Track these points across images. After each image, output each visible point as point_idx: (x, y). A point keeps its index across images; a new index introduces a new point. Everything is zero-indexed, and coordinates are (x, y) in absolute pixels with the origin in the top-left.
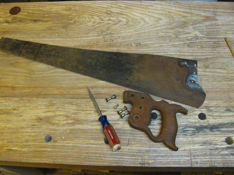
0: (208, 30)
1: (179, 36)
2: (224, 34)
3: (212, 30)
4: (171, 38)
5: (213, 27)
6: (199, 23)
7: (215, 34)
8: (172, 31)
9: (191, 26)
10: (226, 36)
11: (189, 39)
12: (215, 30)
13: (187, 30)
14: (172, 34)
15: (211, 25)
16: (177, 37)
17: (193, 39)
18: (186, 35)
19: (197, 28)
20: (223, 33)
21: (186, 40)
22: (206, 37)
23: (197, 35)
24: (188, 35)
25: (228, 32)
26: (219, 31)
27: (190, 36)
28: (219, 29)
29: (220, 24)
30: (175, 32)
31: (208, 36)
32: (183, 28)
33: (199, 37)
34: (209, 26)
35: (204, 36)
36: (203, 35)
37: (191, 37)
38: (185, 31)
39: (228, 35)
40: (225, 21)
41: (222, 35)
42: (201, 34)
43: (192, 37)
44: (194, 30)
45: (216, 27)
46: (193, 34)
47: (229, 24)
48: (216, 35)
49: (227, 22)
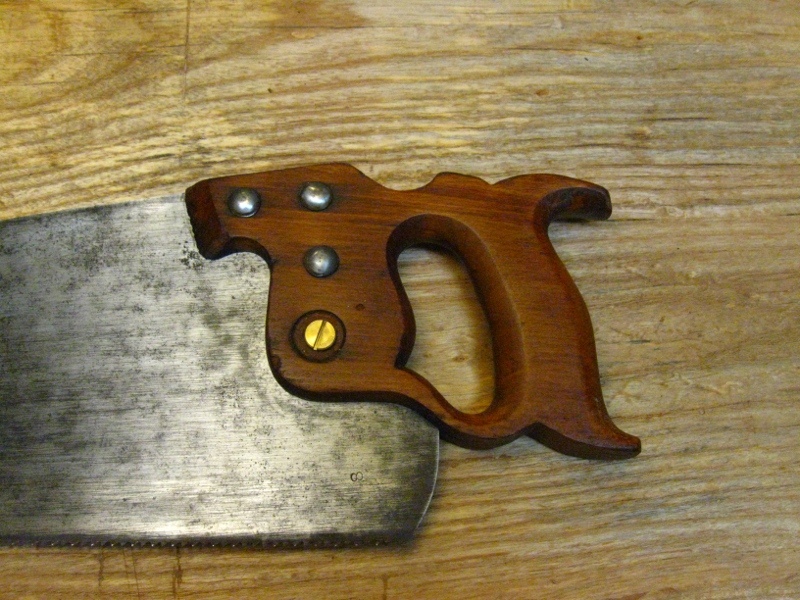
0: (289, 99)
1: (71, 160)
2: (396, 124)
3: (318, 96)
4: (15, 179)
5: (327, 76)
6: (238, 48)
7: (333, 128)
8: (32, 122)
9: (175, 79)
10: (413, 138)
11: (142, 176)
12: (339, 94)
13: (136, 110)
14: (21, 150)
15: (320, 63)
16: (54, 165)
17: (168, 178)
18: (120, 149)
19: (210, 93)
20: (390, 119)
21: (116, 183)
22: (265, 151)
23: (204, 143)
24: (139, 145)
25: (431, 110)
26: (364, 99)
27: (153, 153)
28: (366, 90)
29: (379, 49)
30: (51, 133)
31: (280, 142)
32: (110, 95)
33: (213, 158)
34: (300, 71)
35: (256, 142)
36: (244, 140)
37: (157, 157)
38: (123, 118)
39: (421, 131)
40: (419, 26)
41: (386, 132)
42: (234, 134)
43: (160, 164)
44: (192, 104)
45: (351, 74)
46: (179, 136)
47: (445, 47)
48: (342, 134)
49: (429, 34)
